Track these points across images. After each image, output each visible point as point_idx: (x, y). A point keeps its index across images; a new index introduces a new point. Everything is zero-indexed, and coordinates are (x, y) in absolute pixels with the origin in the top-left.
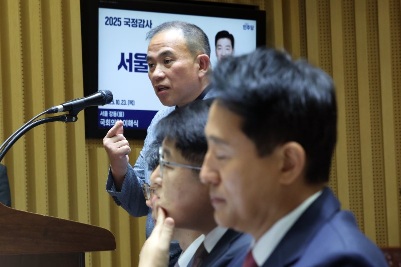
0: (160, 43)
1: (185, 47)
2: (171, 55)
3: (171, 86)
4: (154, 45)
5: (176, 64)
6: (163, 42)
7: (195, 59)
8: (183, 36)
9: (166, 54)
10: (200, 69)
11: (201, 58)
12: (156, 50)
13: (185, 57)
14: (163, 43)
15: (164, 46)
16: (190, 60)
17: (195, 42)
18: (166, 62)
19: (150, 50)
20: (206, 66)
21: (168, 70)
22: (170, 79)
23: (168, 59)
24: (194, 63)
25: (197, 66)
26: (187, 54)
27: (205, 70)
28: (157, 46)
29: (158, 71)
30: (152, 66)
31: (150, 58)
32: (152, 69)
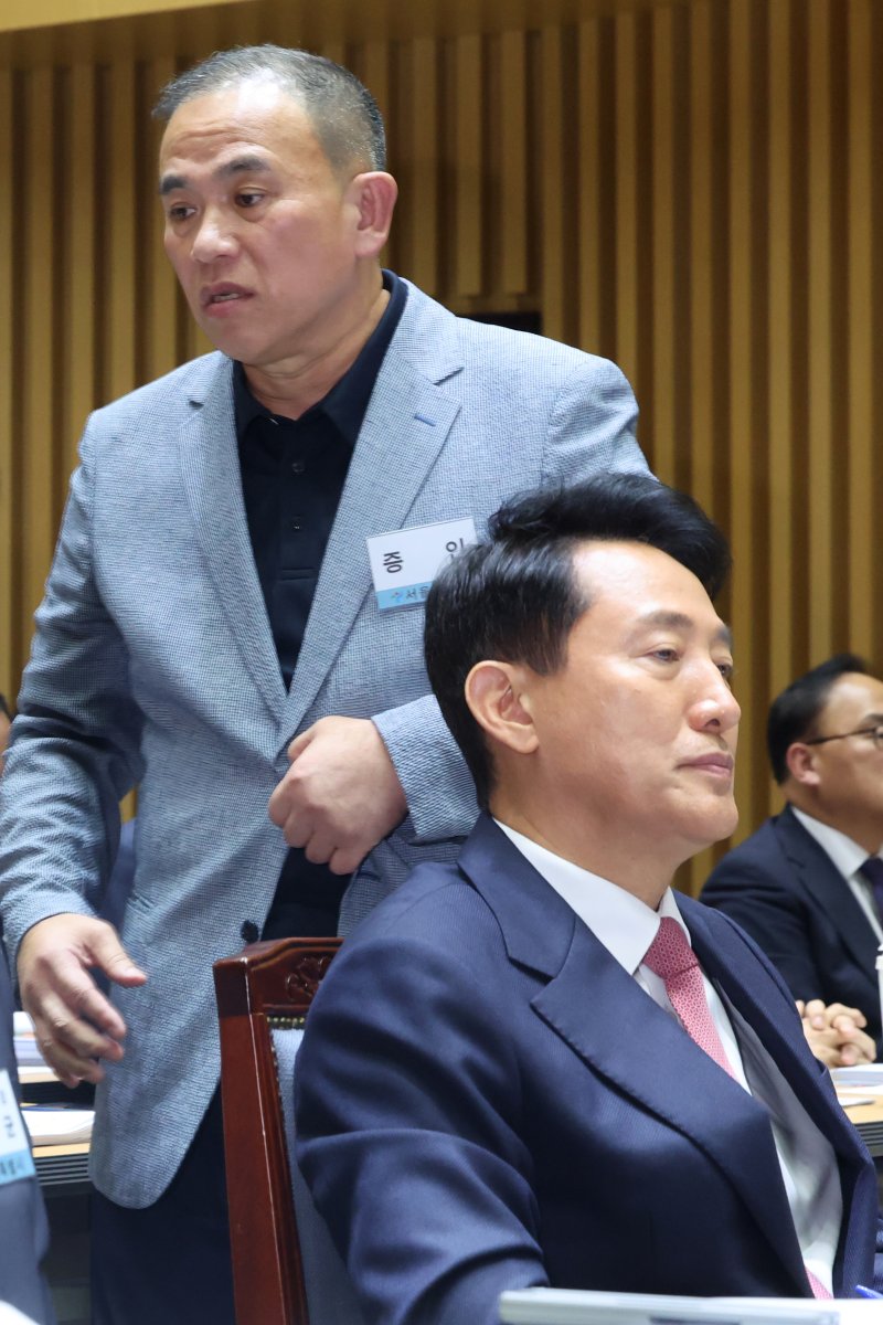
0: (220, 126)
1: (313, 145)
2: (263, 175)
3: (259, 288)
4: (193, 135)
5: (287, 206)
6: (232, 124)
7: (344, 189)
8: (303, 101)
9: (243, 167)
10: (361, 227)
11: (367, 184)
12: (204, 154)
13: (314, 182)
14: (231, 130)
15: (236, 140)
16: (330, 193)
17: (345, 123)
18: (242, 202)
19: (180, 153)
20: (384, 215)
21: (254, 231)
22: (257, 259)
23: (251, 187)
24: (341, 203)
25: (352, 213)
26: (321, 169)
27: (379, 229)
28: (208, 140)
29: (212, 234)
30: (186, 216)
31: (176, 183)
32: (184, 227)
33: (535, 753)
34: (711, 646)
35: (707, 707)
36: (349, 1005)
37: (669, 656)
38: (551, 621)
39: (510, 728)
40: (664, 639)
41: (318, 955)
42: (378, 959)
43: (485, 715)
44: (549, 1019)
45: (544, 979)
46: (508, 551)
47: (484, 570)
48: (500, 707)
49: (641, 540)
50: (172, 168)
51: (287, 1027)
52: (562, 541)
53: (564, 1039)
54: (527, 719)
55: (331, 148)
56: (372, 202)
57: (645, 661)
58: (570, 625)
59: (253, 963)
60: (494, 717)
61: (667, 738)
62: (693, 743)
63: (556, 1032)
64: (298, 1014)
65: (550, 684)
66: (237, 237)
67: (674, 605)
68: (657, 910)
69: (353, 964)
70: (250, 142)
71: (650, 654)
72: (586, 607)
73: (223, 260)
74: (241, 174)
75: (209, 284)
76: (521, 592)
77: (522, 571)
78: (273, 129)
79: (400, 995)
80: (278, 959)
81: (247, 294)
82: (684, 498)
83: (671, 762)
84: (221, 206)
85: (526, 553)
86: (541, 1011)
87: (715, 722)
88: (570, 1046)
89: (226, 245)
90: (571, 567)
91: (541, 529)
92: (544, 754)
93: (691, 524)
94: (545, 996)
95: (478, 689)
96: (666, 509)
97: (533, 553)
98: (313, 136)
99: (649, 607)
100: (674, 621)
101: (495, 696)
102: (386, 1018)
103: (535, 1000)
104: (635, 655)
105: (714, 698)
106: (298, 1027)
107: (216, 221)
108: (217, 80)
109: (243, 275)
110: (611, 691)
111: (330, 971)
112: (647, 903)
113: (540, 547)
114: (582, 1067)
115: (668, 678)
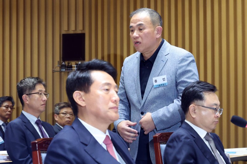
0: (137, 19)
1: (150, 22)
2: (143, 26)
4: (134, 20)
5: (146, 31)
6: (139, 19)
7: (155, 28)
8: (149, 16)
9: (140, 25)
10: (157, 34)
11: (158, 28)
12: (135, 23)
13: (150, 27)
15: (139, 21)
16: (152, 29)
17: (155, 19)
18: (140, 30)
19: (132, 22)
20: (161, 32)
21: (141, 34)
22: (142, 38)
23: (141, 28)
24: (154, 30)
25: (156, 32)
26: (151, 26)
27: (160, 34)
28: (136, 21)
29: (136, 34)
30: (133, 31)
31: (132, 27)
32: (132, 33)
33: (85, 107)
34: (114, 88)
35: (114, 99)
36: (54, 149)
37: (107, 90)
38: (88, 84)
39: (81, 102)
40: (107, 87)
41: (49, 141)
42: (59, 142)
43: (77, 100)
44: (87, 152)
45: (86, 145)
46: (80, 72)
47: (76, 76)
48: (79, 99)
49: (102, 71)
50: (131, 24)
51: (44, 153)
52: (89, 71)
53: (90, 155)
54: (84, 101)
55: (153, 23)
56: (159, 31)
57: (103, 91)
58: (91, 85)
59: (38, 142)
60: (78, 100)
61: (107, 104)
62: (112, 105)
63: (89, 154)
64: (46, 151)
65: (88, 95)
66: (139, 35)
67: (108, 81)
68: (105, 133)
69: (55, 142)
70: (142, 21)
71: (104, 90)
72: (93, 82)
73: (137, 38)
74: (140, 26)
75: (135, 41)
76: (82, 79)
77: (83, 76)
78: (145, 20)
79: (62, 148)
80: (42, 142)
81: (140, 43)
82: (109, 63)
83: (108, 108)
84: (137, 30)
85: (83, 73)
86: (86, 150)
87: (116, 101)
88: (91, 156)
89: (137, 36)
90: (91, 75)
91: (85, 69)
92: (87, 107)
93: (111, 68)
94: (86, 148)
95: (75, 96)
96: (106, 65)
97: (84, 73)
98: (150, 21)
99: (104, 82)
100: (108, 84)
101: (78, 97)
102: (60, 151)
103: (85, 149)
104: (101, 90)
105: (115, 97)
106: (46, 153)
107: (136, 32)
108: (138, 13)
109: (139, 40)
110: (98, 96)
111: (51, 144)
112: (104, 132)
113: (85, 72)
114: (93, 160)
115: (107, 94)
